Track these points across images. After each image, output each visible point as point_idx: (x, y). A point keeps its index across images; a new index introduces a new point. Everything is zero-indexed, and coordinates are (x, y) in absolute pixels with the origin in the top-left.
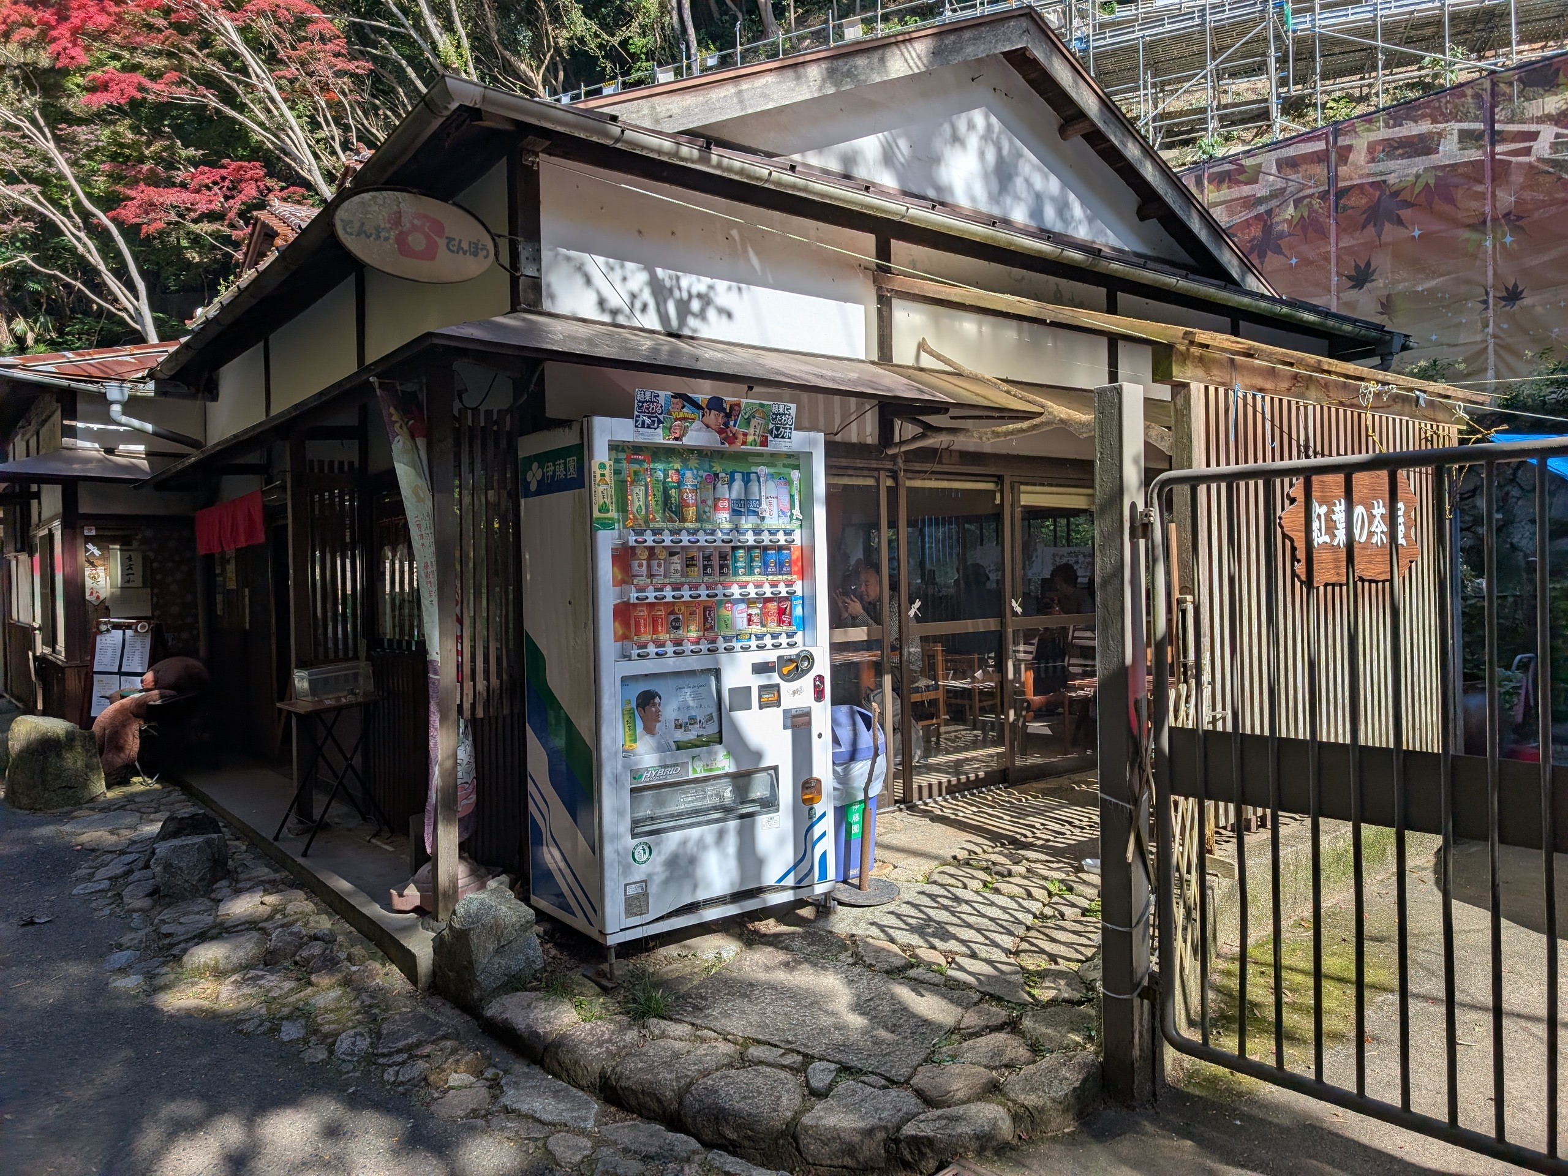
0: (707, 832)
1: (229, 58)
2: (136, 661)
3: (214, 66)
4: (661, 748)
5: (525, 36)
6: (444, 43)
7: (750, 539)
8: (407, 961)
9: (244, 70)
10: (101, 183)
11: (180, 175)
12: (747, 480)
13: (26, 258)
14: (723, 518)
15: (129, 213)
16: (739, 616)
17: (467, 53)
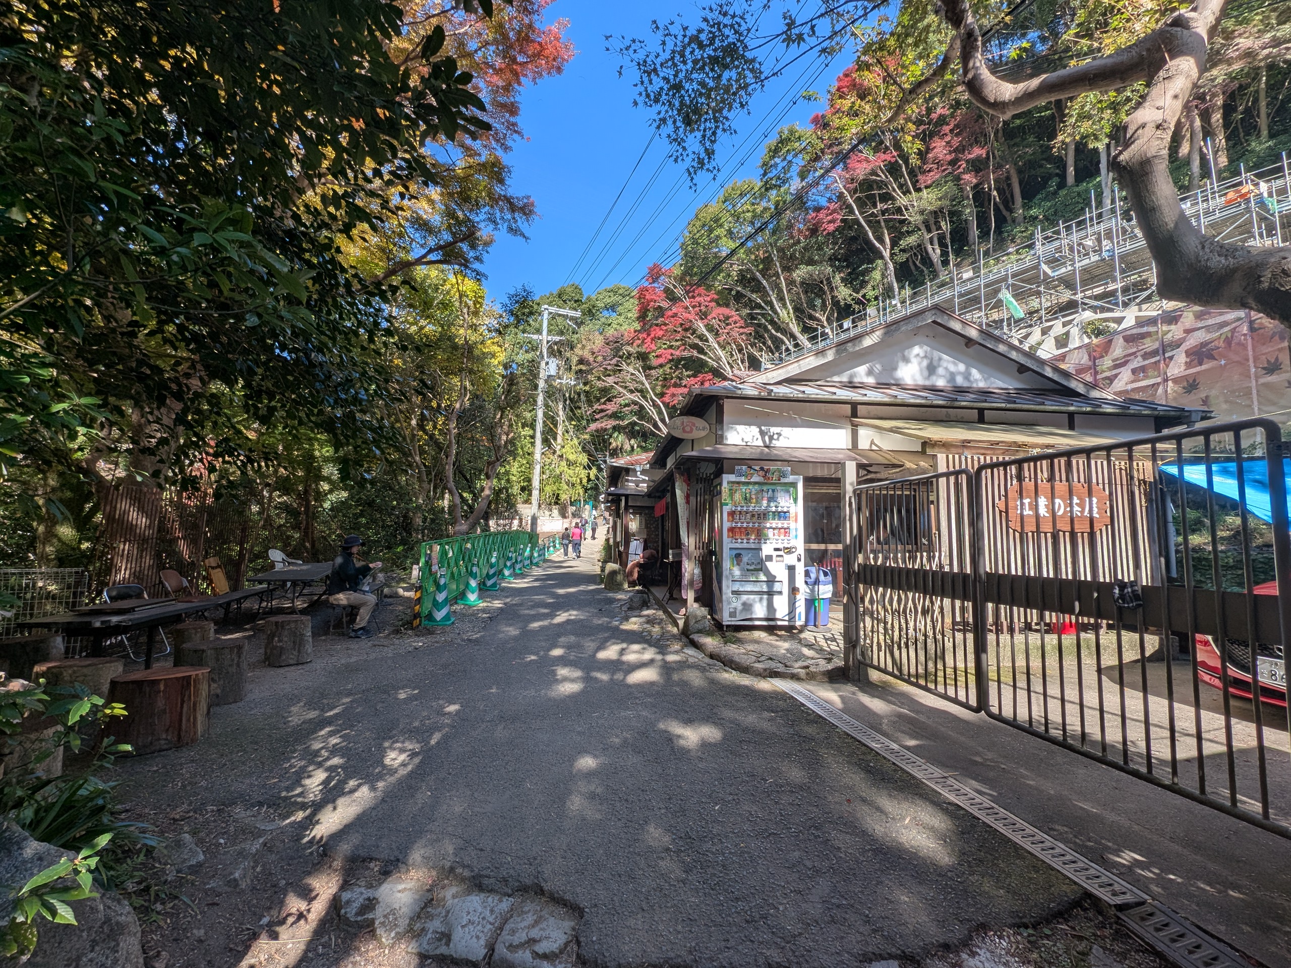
0: (757, 597)
1: (701, 337)
2: (640, 552)
3: (697, 341)
4: (742, 570)
5: (818, 302)
6: (783, 314)
7: (774, 509)
8: (677, 625)
9: (707, 340)
10: (659, 389)
11: (684, 382)
12: (773, 491)
13: (635, 418)
14: (765, 503)
15: (667, 399)
16: (770, 533)
17: (792, 315)
